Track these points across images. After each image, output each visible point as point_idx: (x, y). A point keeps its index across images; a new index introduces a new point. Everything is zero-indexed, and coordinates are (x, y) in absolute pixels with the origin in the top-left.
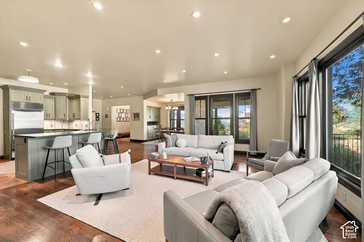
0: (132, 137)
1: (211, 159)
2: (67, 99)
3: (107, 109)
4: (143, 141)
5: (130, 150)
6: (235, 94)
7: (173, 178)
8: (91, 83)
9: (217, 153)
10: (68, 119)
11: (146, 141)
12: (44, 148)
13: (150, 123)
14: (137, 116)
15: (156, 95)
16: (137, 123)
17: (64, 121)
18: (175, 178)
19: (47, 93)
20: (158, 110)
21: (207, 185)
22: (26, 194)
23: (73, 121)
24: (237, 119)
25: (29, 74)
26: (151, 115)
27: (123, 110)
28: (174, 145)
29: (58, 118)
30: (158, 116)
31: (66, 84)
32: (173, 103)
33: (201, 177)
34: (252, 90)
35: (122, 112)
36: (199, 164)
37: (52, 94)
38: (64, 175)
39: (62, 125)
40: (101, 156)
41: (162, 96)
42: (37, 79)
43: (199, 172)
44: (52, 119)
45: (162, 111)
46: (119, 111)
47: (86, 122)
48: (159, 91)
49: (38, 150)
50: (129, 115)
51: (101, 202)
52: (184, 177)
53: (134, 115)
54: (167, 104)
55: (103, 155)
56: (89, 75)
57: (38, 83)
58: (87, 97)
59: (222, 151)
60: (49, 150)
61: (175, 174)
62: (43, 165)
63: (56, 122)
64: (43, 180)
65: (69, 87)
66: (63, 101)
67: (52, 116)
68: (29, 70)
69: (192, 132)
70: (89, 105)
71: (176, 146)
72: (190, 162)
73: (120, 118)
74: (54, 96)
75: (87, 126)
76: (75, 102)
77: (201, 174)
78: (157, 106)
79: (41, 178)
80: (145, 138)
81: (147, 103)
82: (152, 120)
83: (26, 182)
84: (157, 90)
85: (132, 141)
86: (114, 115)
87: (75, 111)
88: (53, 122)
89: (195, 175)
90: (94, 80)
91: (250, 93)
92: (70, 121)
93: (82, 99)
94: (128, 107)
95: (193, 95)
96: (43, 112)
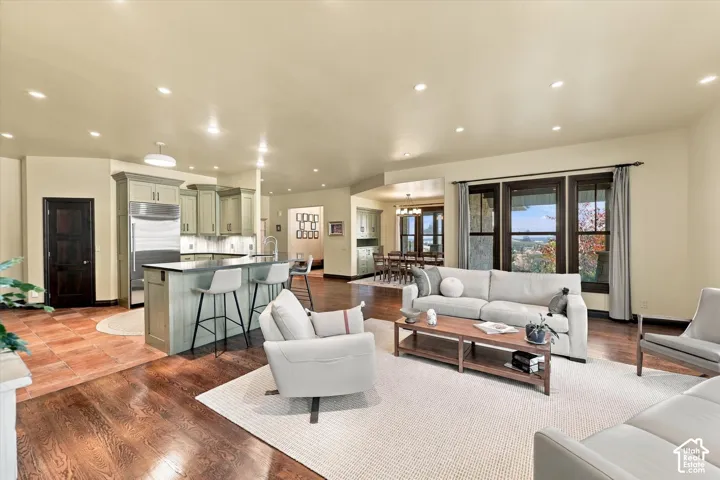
0: (327, 270)
1: (553, 331)
2: (218, 196)
3: (280, 214)
4: (349, 279)
5: (363, 304)
6: (570, 177)
7: (455, 367)
8: (261, 163)
9: (550, 315)
10: (218, 234)
11: (356, 278)
12: (194, 292)
13: (362, 243)
14: (337, 228)
15: (383, 184)
16: (337, 242)
17: (209, 237)
18: (461, 367)
19: (184, 186)
20: (376, 215)
21: (547, 393)
22: (171, 381)
23: (225, 238)
24: (575, 233)
25: (161, 151)
26: (364, 225)
27: (308, 216)
28: (436, 292)
29: (202, 231)
30: (376, 227)
31: (216, 168)
32: (411, 200)
33: (527, 372)
34: (617, 166)
35: (305, 219)
36: (522, 343)
37: (193, 187)
38: (225, 344)
39: (208, 245)
40: (309, 314)
41: (390, 187)
42: (174, 160)
43: (521, 360)
44: (192, 235)
45: (384, 216)
46: (300, 219)
47: (249, 241)
48: (388, 177)
49: (183, 294)
50: (320, 227)
51: (322, 416)
52: (482, 368)
53: (333, 226)
54: (394, 203)
55: (312, 313)
56: (263, 148)
57: (174, 169)
58: (253, 191)
59: (564, 311)
60: (203, 294)
61: (461, 359)
62: (192, 324)
63: (198, 240)
64: (192, 353)
65: (220, 174)
66: (209, 200)
67: (192, 229)
68: (161, 144)
69: (462, 264)
70: (256, 206)
71: (441, 294)
72: (494, 335)
73: (303, 231)
74: (194, 192)
75: (251, 247)
76: (230, 202)
77: (529, 366)
78: (375, 206)
79: (189, 348)
80: (354, 273)
81: (359, 201)
82: (366, 235)
83: (166, 355)
84: (383, 175)
85: (327, 277)
86: (293, 226)
87: (230, 219)
88: (192, 240)
89: (509, 365)
90: (267, 158)
91: (611, 174)
92: (221, 238)
93: (243, 195)
94: (317, 211)
95: (464, 182)
96: (179, 220)
